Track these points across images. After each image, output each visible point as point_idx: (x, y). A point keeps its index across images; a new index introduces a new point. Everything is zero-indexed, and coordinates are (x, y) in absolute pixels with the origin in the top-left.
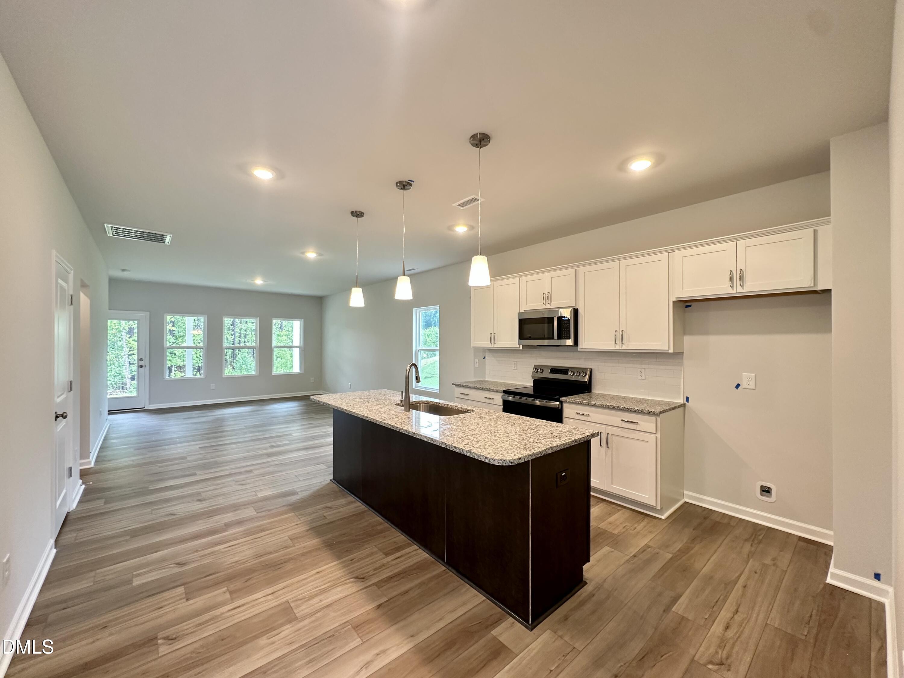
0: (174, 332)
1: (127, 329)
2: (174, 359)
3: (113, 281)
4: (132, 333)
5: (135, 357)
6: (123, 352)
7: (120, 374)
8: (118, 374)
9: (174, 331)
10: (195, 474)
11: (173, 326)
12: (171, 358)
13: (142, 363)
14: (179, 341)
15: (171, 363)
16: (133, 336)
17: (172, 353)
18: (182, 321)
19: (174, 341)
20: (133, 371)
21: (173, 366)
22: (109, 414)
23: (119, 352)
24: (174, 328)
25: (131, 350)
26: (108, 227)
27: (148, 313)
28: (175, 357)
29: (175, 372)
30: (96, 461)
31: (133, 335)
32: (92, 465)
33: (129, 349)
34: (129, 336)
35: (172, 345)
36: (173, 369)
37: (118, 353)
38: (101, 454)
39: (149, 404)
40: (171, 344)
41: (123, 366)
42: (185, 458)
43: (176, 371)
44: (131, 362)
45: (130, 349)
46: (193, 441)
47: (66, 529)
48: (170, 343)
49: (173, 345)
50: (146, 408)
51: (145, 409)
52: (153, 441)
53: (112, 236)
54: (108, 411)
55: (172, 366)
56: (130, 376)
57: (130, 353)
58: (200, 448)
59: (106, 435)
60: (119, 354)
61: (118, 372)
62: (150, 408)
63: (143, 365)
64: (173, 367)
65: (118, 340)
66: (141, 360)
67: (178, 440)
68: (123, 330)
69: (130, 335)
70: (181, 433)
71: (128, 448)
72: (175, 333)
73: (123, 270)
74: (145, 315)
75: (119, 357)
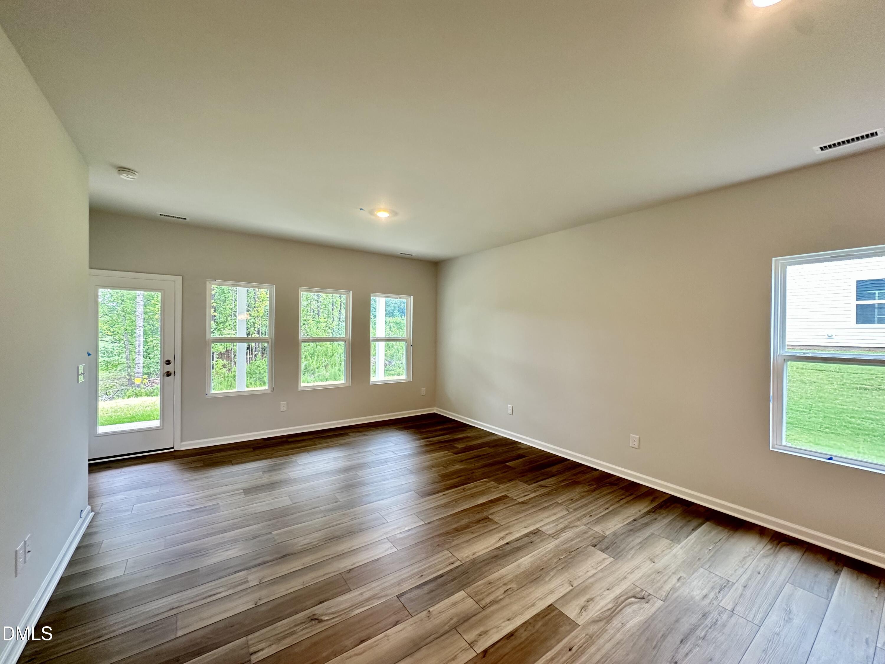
9: (216, 316)
11: (215, 311)
13: (169, 368)
14: (220, 327)
18: (224, 307)
19: (216, 327)
24: (215, 314)
27: (181, 277)
29: (217, 360)
36: (215, 356)
39: (182, 441)
43: (217, 358)
50: (176, 449)
51: (175, 452)
62: (182, 449)
63: (172, 371)
66: (168, 362)
72: (216, 319)
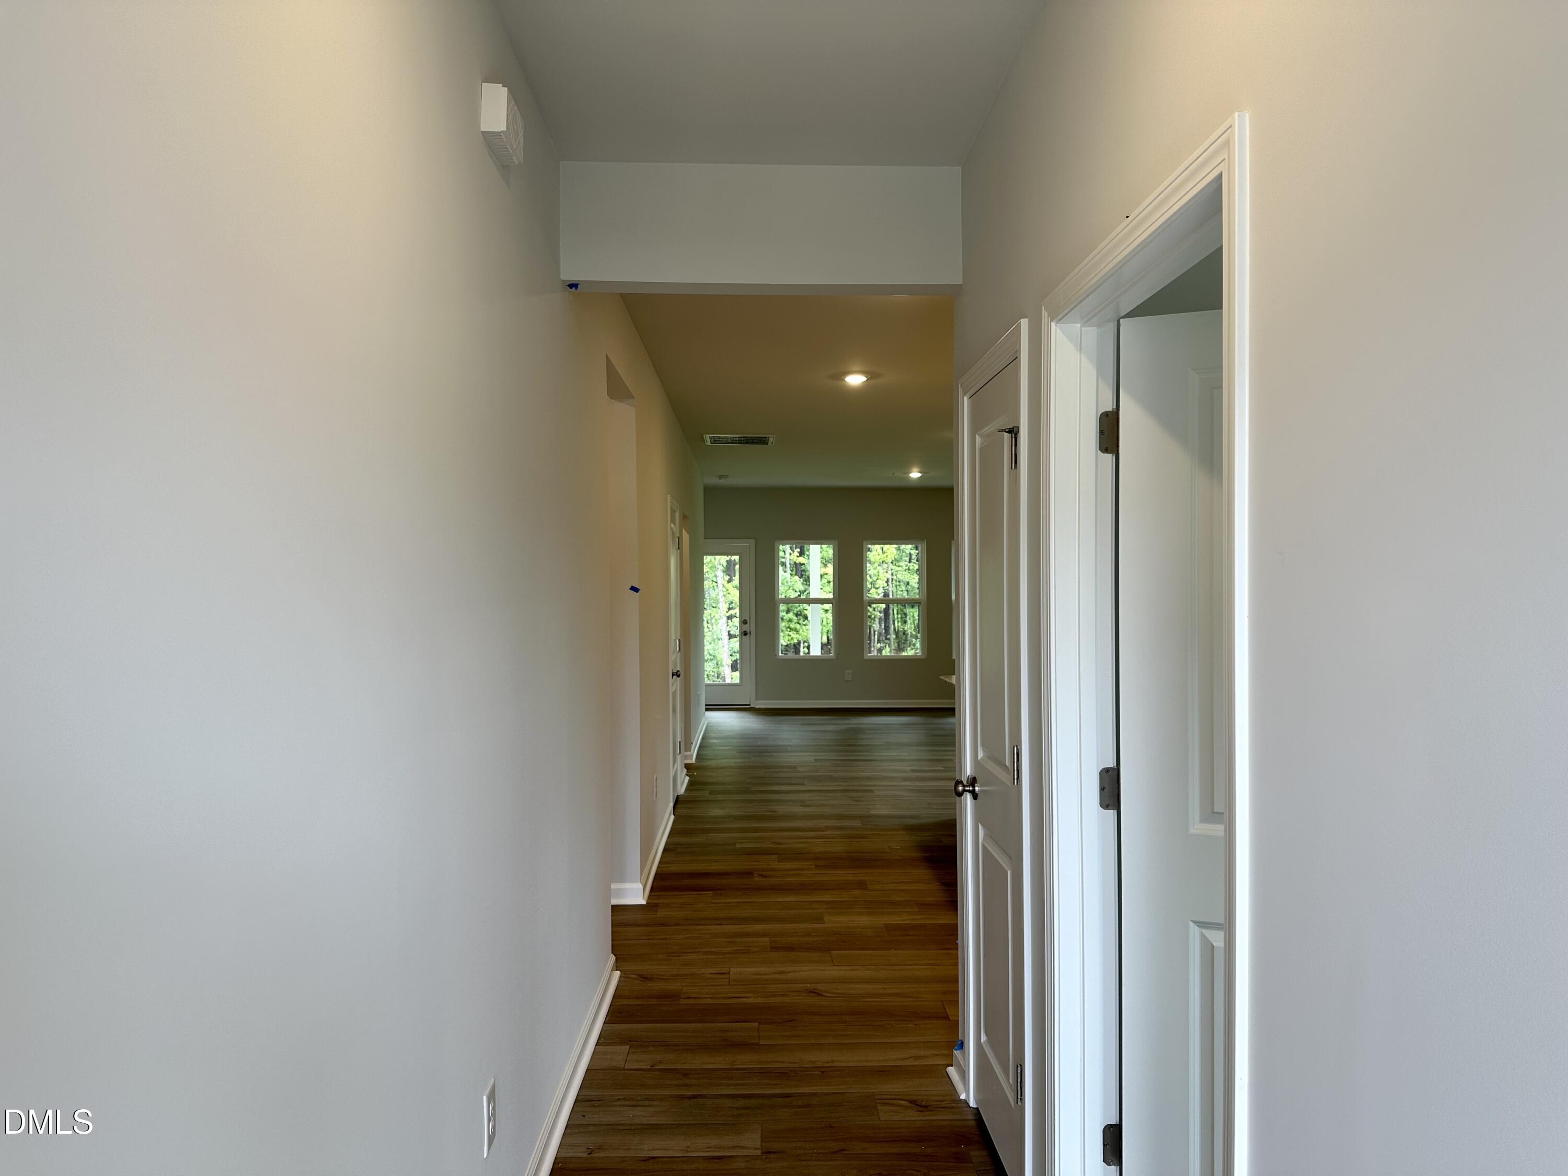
0: (803, 567)
1: (725, 564)
2: (804, 627)
3: (708, 490)
4: (732, 573)
5: (736, 621)
6: (719, 611)
7: (714, 656)
8: (712, 657)
9: (804, 564)
10: (803, 784)
12: (798, 626)
13: (746, 628)
15: (797, 636)
16: (734, 578)
17: (800, 615)
19: (802, 588)
20: (735, 653)
21: (802, 642)
22: (707, 710)
23: (712, 612)
25: (731, 606)
26: (707, 437)
27: (753, 541)
28: (804, 623)
30: (697, 759)
31: (735, 576)
32: (693, 761)
33: (727, 604)
34: (727, 578)
35: (799, 596)
37: (710, 614)
38: (700, 752)
39: (756, 700)
40: (796, 594)
41: (719, 639)
42: (795, 768)
44: (731, 633)
45: (729, 604)
46: (806, 752)
47: (678, 806)
48: (796, 591)
49: (802, 597)
50: (752, 706)
51: (751, 708)
52: (759, 746)
53: (709, 444)
54: (706, 705)
55: (799, 643)
56: (730, 662)
57: (729, 614)
58: (815, 759)
59: (704, 734)
60: (712, 616)
61: (711, 653)
62: (757, 707)
63: (748, 631)
64: (802, 645)
65: (711, 586)
66: (745, 624)
67: (789, 748)
68: (719, 566)
69: (729, 576)
70: (794, 741)
71: (729, 750)
73: (721, 477)
74: (747, 544)
75: (713, 621)
